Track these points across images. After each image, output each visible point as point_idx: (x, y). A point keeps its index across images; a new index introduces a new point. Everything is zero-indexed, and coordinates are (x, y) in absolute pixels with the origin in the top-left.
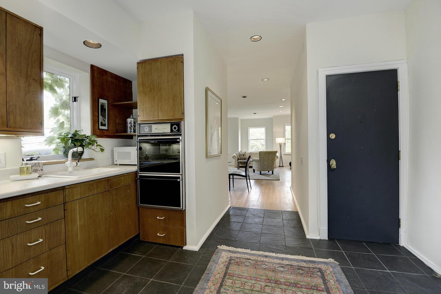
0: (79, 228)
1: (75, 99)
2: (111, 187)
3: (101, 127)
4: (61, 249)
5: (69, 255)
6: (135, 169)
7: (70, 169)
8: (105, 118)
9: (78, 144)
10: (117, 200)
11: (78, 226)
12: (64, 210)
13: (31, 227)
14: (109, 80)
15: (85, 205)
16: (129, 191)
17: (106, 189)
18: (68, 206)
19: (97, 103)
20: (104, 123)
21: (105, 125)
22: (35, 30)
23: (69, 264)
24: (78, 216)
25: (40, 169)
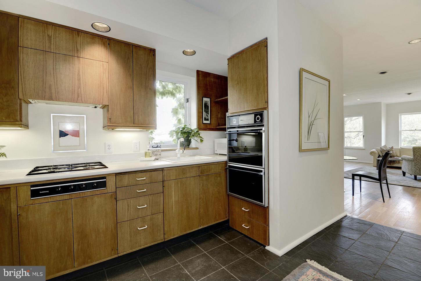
0: (174, 203)
1: (187, 101)
2: (201, 173)
3: (205, 122)
4: (160, 216)
5: (166, 223)
6: (225, 158)
7: (179, 155)
8: (208, 114)
9: (185, 136)
10: (207, 185)
11: (174, 201)
12: (163, 186)
13: (140, 195)
14: (212, 80)
15: (179, 185)
16: (219, 178)
17: (197, 174)
18: (166, 183)
19: (201, 102)
20: (207, 118)
21: (208, 120)
22: (150, 53)
23: (166, 229)
24: (173, 193)
25: (159, 154)
